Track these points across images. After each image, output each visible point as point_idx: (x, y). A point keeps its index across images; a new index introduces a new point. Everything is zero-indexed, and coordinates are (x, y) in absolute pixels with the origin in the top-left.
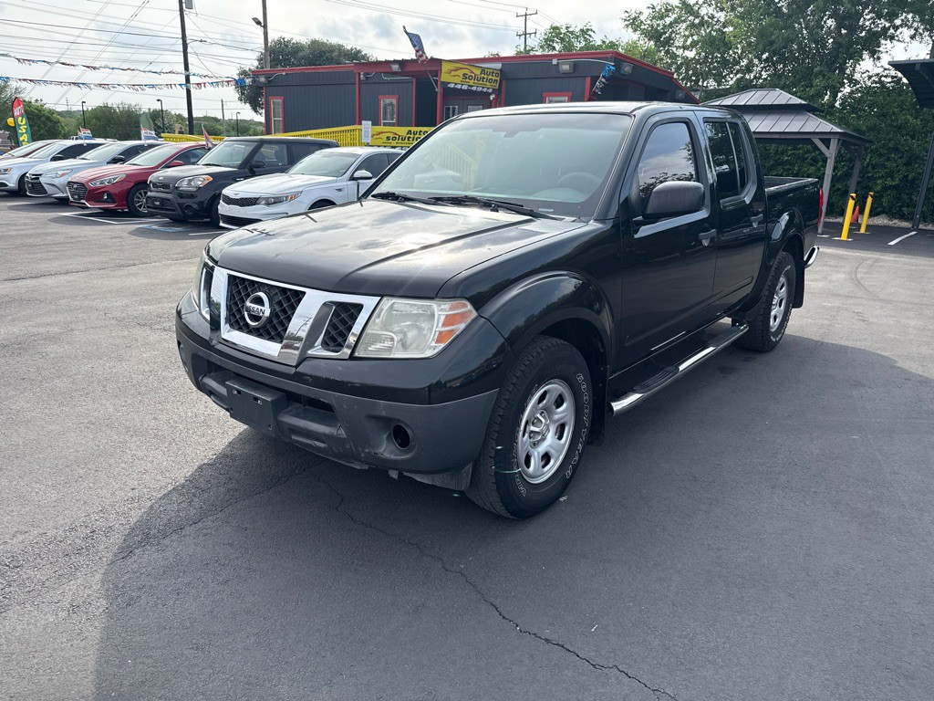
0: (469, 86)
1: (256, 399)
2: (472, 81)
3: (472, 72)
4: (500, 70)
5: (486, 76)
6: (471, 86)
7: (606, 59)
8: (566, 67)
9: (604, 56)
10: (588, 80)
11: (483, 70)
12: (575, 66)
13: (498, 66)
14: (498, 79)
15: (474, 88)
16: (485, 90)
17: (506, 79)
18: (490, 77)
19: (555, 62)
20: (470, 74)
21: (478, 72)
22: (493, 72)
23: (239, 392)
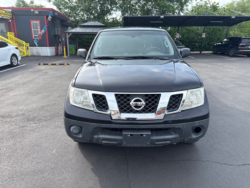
0: (2, 17)
1: (143, 135)
2: (3, 15)
3: (2, 12)
4: (11, 12)
5: (7, 14)
6: (3, 17)
7: (50, 11)
8: (37, 12)
9: (50, 10)
10: (45, 17)
11: (6, 12)
12: (40, 12)
13: (11, 10)
14: (11, 14)
15: (4, 18)
16: (8, 18)
17: (14, 15)
18: (8, 14)
19: (32, 10)
20: (1, 13)
21: (4, 12)
22: (9, 12)
23: (131, 135)
